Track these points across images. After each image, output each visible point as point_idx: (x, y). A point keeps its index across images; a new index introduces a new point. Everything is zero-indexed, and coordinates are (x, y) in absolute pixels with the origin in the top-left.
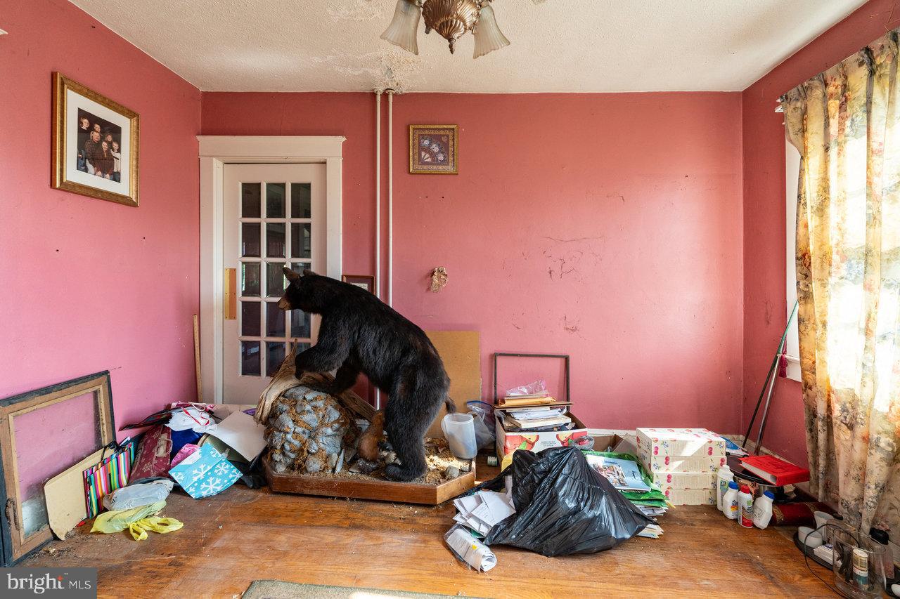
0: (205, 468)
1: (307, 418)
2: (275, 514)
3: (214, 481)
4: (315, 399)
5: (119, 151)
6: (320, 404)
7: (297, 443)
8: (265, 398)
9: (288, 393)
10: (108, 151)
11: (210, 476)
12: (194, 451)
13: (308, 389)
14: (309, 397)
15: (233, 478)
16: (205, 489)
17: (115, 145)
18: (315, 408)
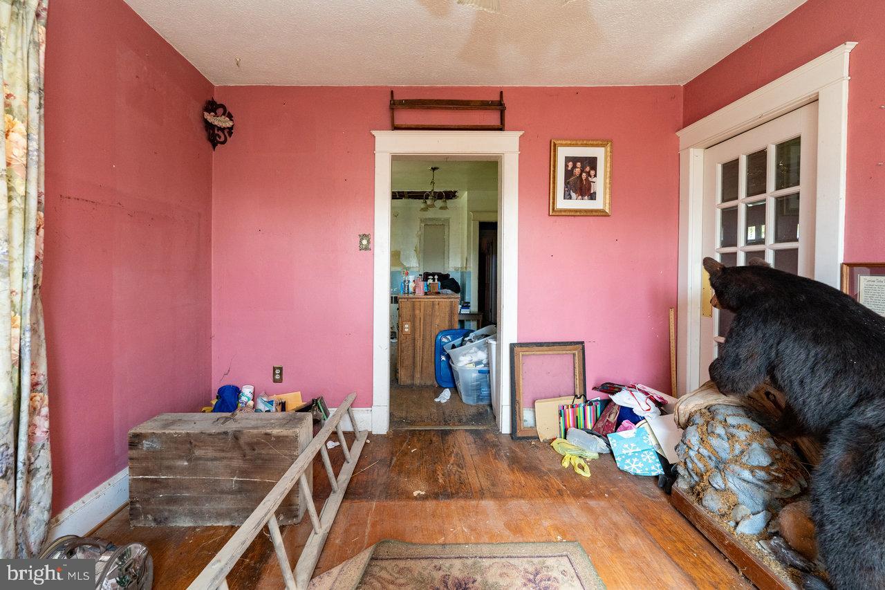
0: (635, 448)
1: (714, 442)
2: (653, 521)
3: (637, 463)
4: (739, 427)
5: (595, 176)
6: (742, 435)
7: (700, 465)
8: (682, 402)
9: (713, 408)
10: (587, 179)
11: (636, 457)
12: (631, 428)
13: (742, 413)
14: (731, 420)
15: (654, 471)
16: (628, 465)
17: (592, 173)
18: (731, 437)
